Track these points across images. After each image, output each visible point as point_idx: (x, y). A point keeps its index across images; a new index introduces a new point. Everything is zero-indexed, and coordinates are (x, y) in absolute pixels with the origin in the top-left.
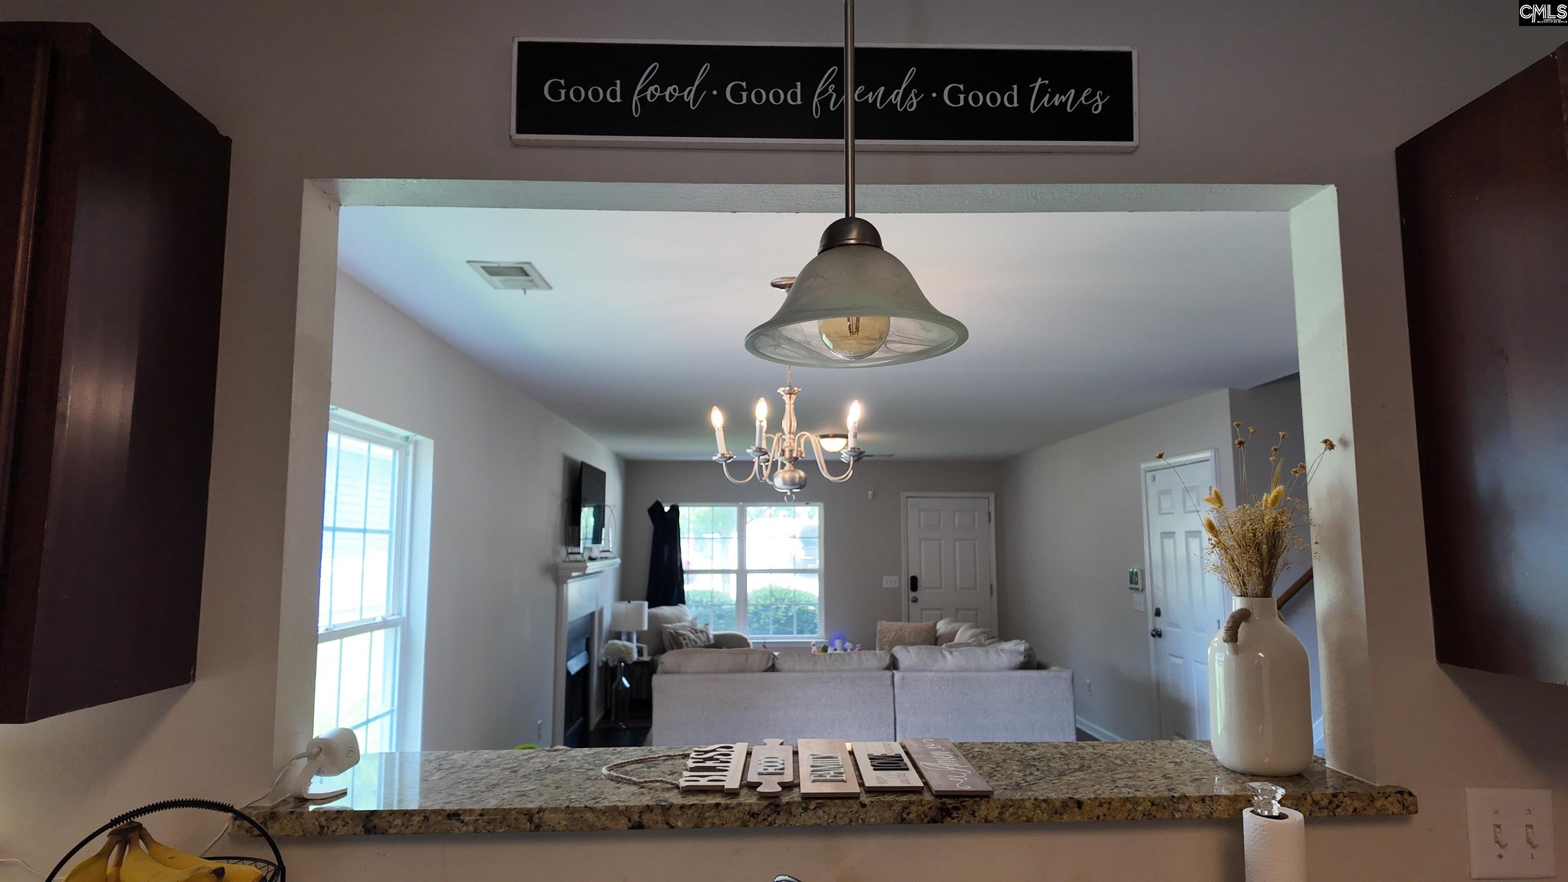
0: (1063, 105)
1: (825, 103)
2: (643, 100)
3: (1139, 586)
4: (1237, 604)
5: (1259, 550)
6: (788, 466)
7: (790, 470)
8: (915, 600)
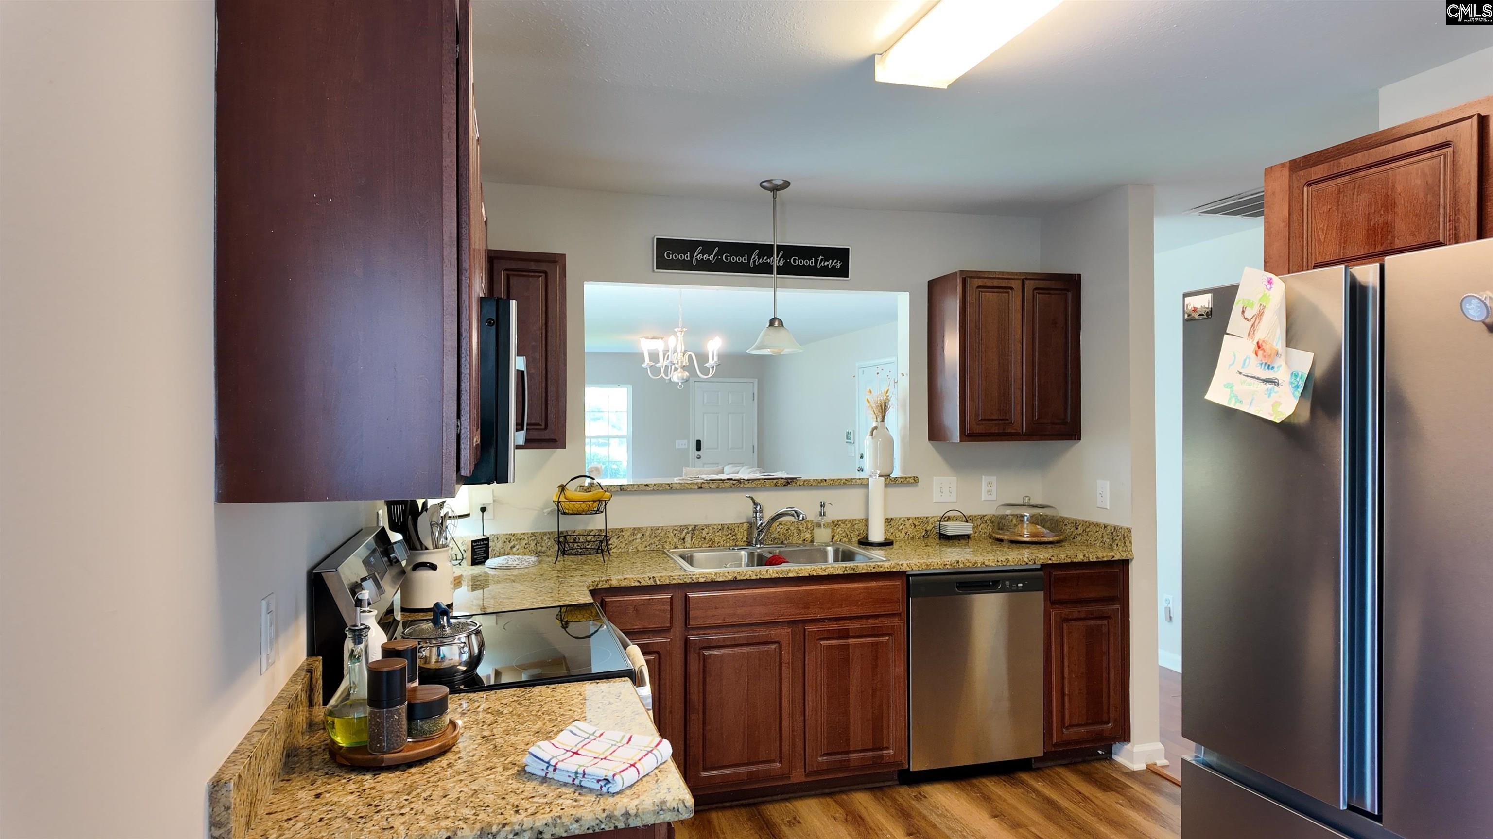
0: (828, 265)
1: (754, 262)
2: (697, 259)
3: (852, 441)
4: (874, 424)
5: (882, 408)
6: (680, 369)
7: (681, 372)
8: (699, 458)
